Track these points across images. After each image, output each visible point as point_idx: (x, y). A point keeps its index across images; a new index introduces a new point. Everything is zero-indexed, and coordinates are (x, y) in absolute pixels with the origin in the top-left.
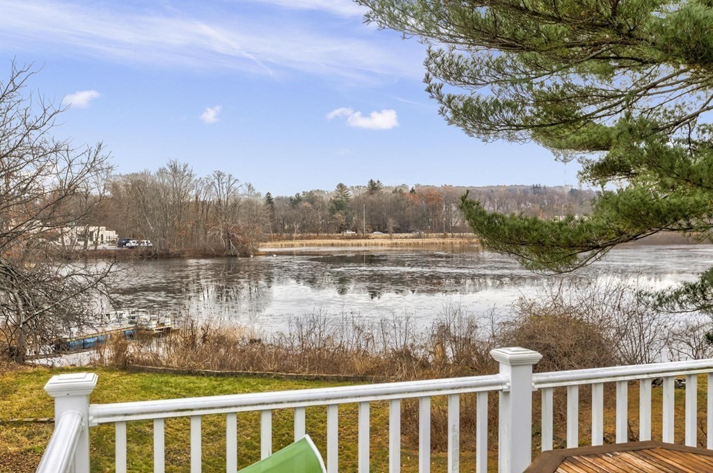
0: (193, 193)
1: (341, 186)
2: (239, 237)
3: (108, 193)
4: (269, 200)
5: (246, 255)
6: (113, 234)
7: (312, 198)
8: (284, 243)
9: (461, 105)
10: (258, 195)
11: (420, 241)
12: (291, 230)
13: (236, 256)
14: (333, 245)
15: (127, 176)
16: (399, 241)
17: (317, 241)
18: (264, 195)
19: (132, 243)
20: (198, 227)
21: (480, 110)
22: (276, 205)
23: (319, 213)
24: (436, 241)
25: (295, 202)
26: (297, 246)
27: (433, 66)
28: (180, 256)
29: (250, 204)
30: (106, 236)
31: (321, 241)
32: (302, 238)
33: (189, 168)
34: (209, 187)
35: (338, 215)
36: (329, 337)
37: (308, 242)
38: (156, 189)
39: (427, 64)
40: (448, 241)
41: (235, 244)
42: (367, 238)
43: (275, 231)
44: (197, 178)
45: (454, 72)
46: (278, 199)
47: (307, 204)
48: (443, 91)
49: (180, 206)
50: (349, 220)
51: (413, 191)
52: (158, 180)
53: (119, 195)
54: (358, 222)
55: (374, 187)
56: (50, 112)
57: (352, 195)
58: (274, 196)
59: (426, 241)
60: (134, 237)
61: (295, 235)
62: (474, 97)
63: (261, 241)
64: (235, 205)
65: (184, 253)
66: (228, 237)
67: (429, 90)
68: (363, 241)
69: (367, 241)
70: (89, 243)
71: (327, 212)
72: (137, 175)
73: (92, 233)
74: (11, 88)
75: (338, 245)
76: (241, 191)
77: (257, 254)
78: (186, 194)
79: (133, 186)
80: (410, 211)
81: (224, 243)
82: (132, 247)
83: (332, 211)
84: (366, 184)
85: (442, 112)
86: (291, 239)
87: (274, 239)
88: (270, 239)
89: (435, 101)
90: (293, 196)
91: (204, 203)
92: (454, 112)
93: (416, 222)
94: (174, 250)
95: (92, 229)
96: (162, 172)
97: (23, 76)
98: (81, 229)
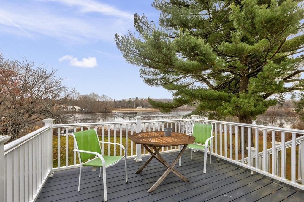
0: (98, 99)
1: (130, 98)
2: (108, 109)
3: (78, 99)
4: (115, 101)
5: (109, 112)
6: (80, 108)
7: (124, 101)
8: (117, 110)
9: (147, 80)
10: (112, 100)
11: (146, 110)
12: (119, 107)
13: (107, 113)
14: (128, 110)
15: (83, 95)
16: (142, 110)
17: (125, 110)
18: (113, 100)
19: (84, 110)
20: (99, 106)
21: (151, 81)
22: (116, 102)
23: (125, 104)
24: (149, 110)
25: (120, 102)
26: (121, 111)
27: (141, 71)
28: (95, 113)
29: (110, 102)
30: (78, 108)
31: (126, 110)
32: (122, 109)
33: (97, 94)
34: (101, 98)
35: (129, 104)
36: (125, 128)
37: (123, 110)
38: (89, 98)
39: (140, 71)
40: (152, 110)
41: (107, 110)
42: (135, 109)
43: (116, 108)
44: (99, 96)
45: (145, 73)
46: (117, 101)
47: (123, 102)
48: (143, 77)
49: (95, 102)
50: (132, 105)
51: (145, 99)
52: (90, 96)
53: (81, 99)
54: (133, 106)
55: (137, 99)
56: (61, 79)
57: (132, 100)
58: (116, 100)
59: (147, 110)
60: (84, 109)
61: (120, 108)
62: (149, 78)
63: (113, 109)
64: (107, 102)
65: (96, 112)
66: (105, 109)
67: (141, 76)
68: (134, 110)
69: (135, 110)
70: (74, 110)
71: (127, 104)
72: (85, 95)
73: (74, 108)
74: (52, 73)
75: (129, 110)
76: (108, 99)
77: (112, 112)
78: (96, 100)
79: (84, 98)
80: (144, 103)
81: (104, 110)
82: (84, 111)
83: (128, 103)
84: (135, 98)
85: (144, 81)
86: (119, 109)
87: (116, 109)
88: (115, 109)
89: (142, 79)
90: (120, 100)
91: (100, 101)
92: (146, 81)
93: (145, 106)
94: (93, 111)
95: (74, 107)
96: (91, 94)
97: (55, 71)
98: (72, 107)
